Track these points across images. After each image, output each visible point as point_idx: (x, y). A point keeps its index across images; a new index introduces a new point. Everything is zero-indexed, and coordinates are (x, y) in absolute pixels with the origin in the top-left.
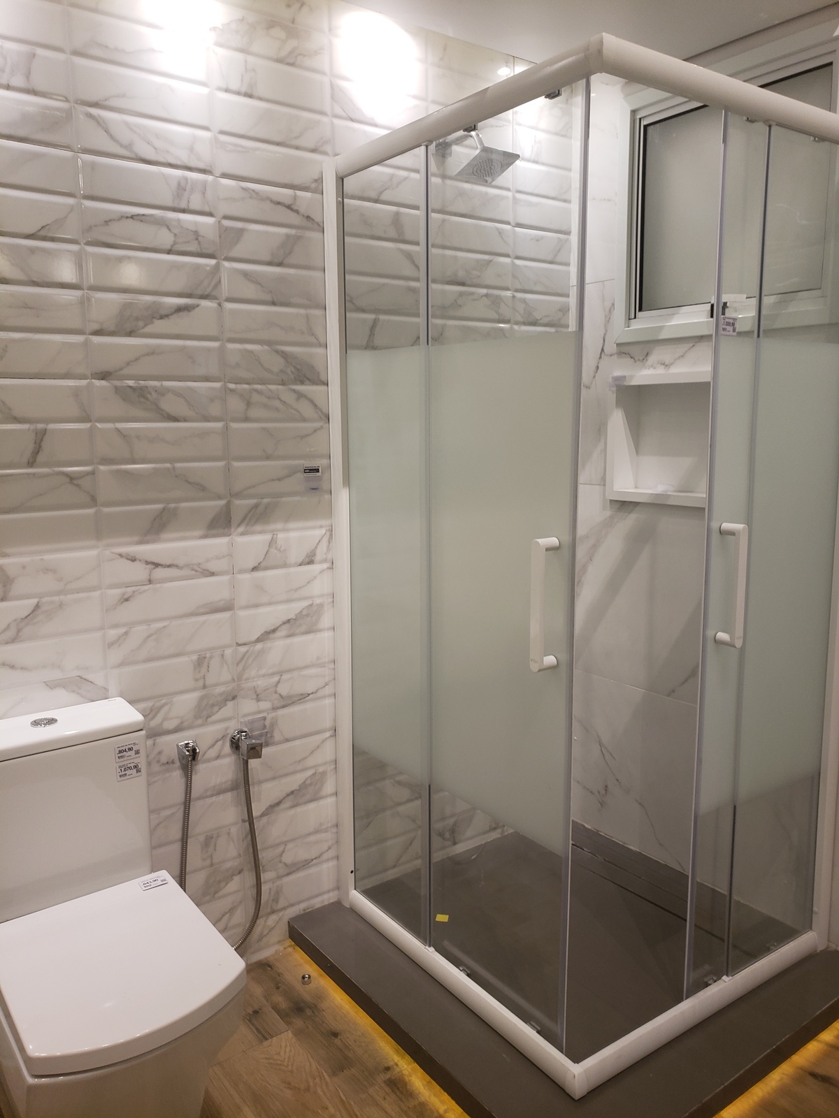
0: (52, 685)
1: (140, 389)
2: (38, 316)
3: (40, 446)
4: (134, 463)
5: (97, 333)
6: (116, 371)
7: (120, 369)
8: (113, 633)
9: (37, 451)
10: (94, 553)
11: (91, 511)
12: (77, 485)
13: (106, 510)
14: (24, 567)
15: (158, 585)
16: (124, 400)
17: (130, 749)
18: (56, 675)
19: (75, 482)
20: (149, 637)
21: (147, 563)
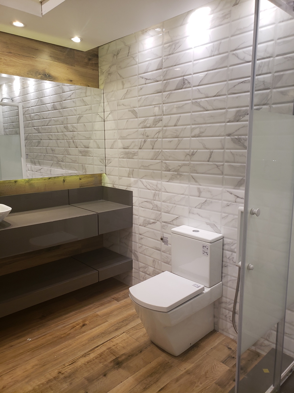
0: (208, 224)
1: (239, 139)
2: (214, 119)
3: (211, 156)
4: (235, 163)
5: (228, 122)
6: (232, 134)
7: (234, 133)
8: (224, 215)
9: (210, 158)
10: (221, 189)
11: (221, 176)
12: (219, 168)
13: (226, 177)
14: (204, 189)
15: (238, 204)
16: (234, 143)
17: (206, 247)
18: (208, 221)
19: (218, 167)
20: (233, 219)
21: (235, 196)
